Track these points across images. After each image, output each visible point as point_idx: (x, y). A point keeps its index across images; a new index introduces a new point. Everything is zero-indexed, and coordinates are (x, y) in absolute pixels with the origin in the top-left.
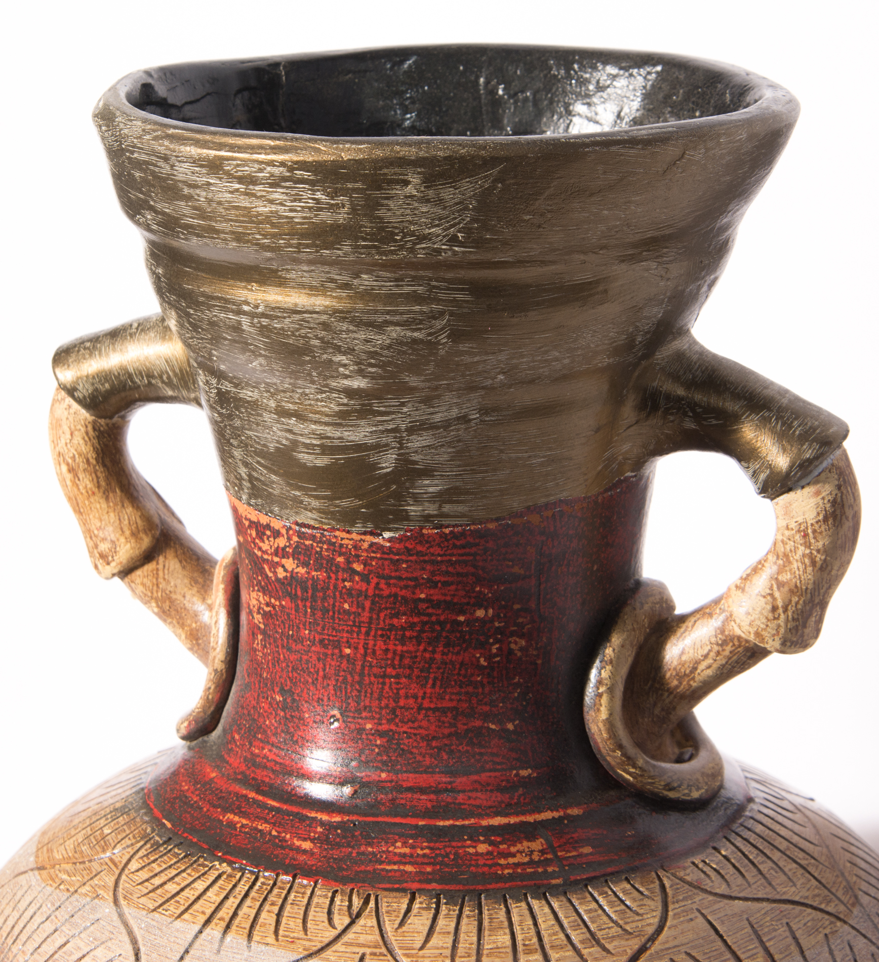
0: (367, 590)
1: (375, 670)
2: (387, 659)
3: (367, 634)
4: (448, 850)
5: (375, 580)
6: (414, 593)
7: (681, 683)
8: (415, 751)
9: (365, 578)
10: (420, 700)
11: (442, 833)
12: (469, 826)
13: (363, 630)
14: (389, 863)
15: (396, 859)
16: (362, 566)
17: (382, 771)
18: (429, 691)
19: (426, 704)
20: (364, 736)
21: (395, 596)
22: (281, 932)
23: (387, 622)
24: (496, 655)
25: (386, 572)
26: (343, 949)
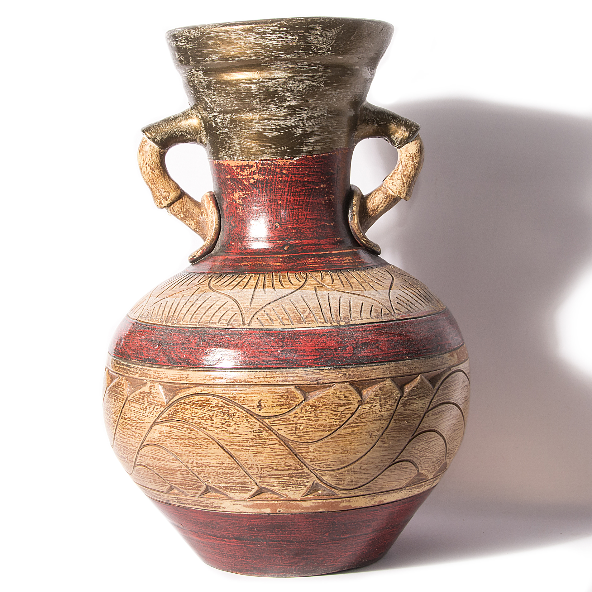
0: (287, 180)
1: (290, 207)
2: (294, 203)
3: (287, 195)
4: (326, 260)
5: (291, 175)
6: (303, 179)
7: (373, 213)
8: (306, 233)
9: (287, 175)
10: (305, 216)
11: (321, 256)
12: (328, 253)
13: (286, 194)
14: (309, 265)
15: (311, 263)
16: (286, 171)
17: (296, 240)
18: (308, 213)
19: (308, 217)
20: (288, 230)
21: (297, 180)
22: (284, 285)
23: (294, 190)
24: (327, 200)
25: (295, 172)
26: (307, 286)
